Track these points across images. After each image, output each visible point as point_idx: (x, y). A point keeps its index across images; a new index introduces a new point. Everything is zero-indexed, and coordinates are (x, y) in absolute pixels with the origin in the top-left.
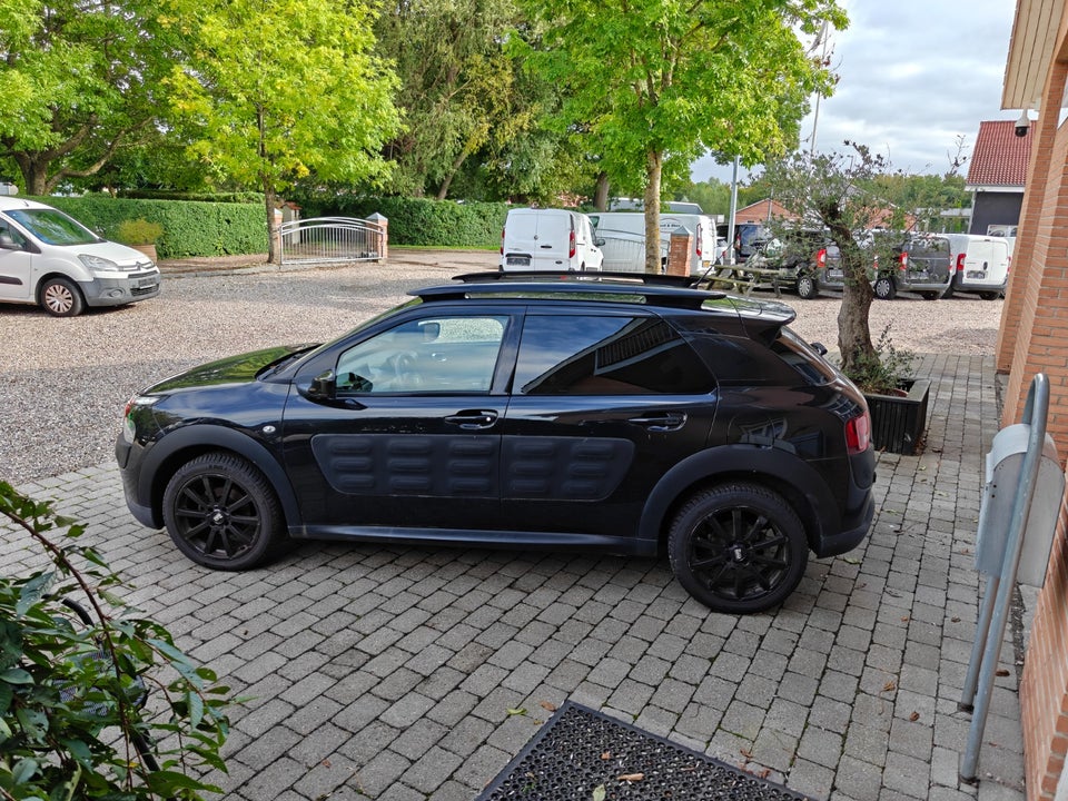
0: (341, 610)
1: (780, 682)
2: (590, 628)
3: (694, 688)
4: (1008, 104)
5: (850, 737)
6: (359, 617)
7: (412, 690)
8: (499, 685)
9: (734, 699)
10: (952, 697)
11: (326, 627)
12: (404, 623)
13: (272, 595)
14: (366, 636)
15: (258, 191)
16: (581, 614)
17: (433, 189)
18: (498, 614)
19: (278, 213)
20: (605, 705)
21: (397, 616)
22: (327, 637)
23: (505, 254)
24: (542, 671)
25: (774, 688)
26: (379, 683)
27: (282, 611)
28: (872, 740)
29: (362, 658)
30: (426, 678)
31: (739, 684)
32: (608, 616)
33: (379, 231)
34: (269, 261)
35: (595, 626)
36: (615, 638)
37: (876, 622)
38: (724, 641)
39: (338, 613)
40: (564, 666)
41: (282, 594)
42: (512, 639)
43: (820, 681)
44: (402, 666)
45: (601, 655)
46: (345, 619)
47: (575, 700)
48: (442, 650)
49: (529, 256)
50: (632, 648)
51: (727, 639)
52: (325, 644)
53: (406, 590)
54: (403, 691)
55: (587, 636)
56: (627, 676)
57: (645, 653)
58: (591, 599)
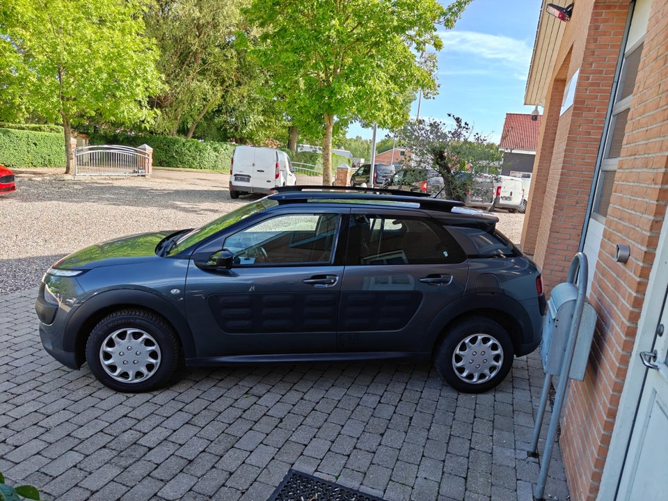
0: (125, 416)
1: (424, 446)
2: (302, 418)
3: (373, 454)
4: (528, 102)
5: (469, 479)
6: (139, 421)
7: (181, 471)
8: (244, 462)
9: (398, 460)
10: (524, 448)
11: (115, 430)
12: (171, 424)
13: (71, 408)
14: (145, 434)
15: (57, 124)
16: (296, 409)
17: (183, 131)
18: (239, 412)
19: (73, 141)
20: (316, 471)
21: (168, 418)
22: (116, 437)
23: (233, 174)
24: (272, 451)
25: (421, 450)
26: (155, 469)
27: (80, 419)
28: (482, 480)
29: (142, 450)
30: (190, 461)
31: (400, 449)
32: (313, 409)
33: (146, 156)
34: (67, 173)
35: (306, 417)
36: (319, 424)
37: (476, 404)
38: (388, 421)
39: (124, 419)
40: (287, 446)
41: (79, 407)
42: (251, 429)
43: (447, 443)
44: (173, 455)
45: (311, 436)
46: (128, 423)
47: (296, 469)
48: (201, 441)
49: (249, 176)
50: (330, 431)
51: (390, 420)
52: (113, 442)
53: (173, 399)
54: (174, 472)
55: (301, 424)
56: (329, 450)
57: (339, 434)
58: (302, 399)
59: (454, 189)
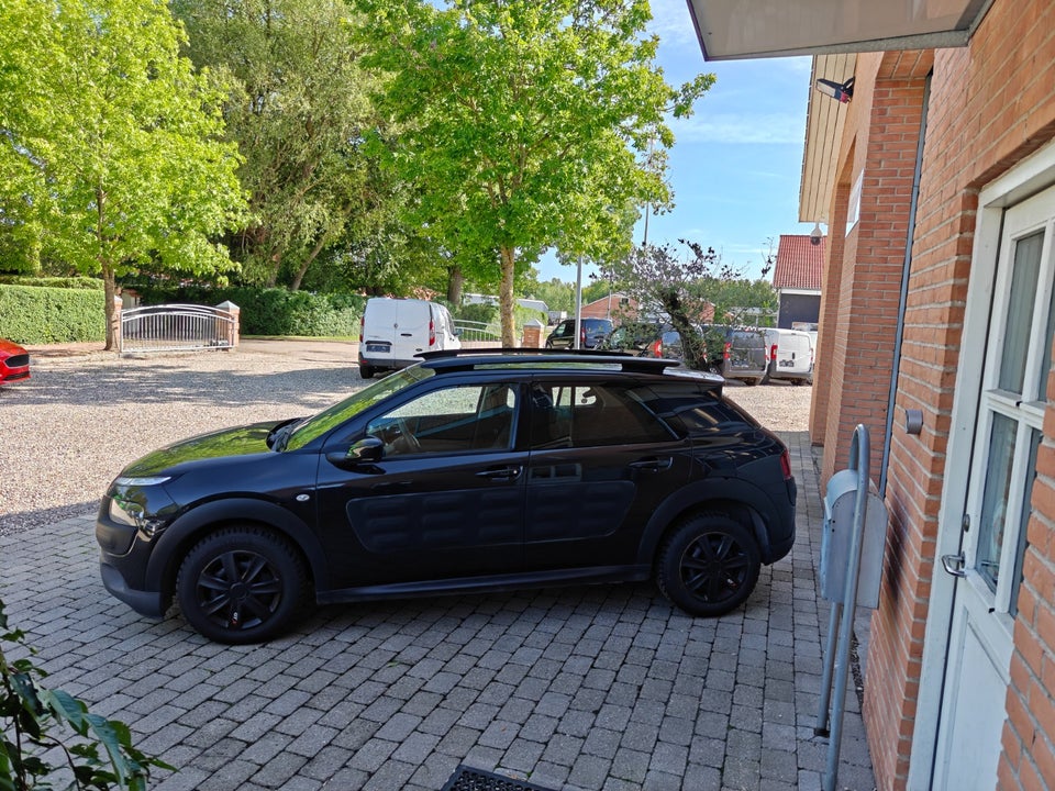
0: (210, 699)
1: (660, 727)
2: (476, 694)
3: (582, 741)
4: (804, 218)
5: (727, 770)
6: (231, 705)
7: (296, 773)
8: (389, 758)
9: (620, 747)
10: (809, 724)
11: (195, 719)
12: (280, 707)
13: (129, 691)
14: (240, 723)
15: (93, 276)
16: (466, 681)
17: (286, 278)
18: (381, 688)
19: (118, 300)
20: (498, 766)
21: (274, 699)
22: (199, 728)
23: (365, 341)
24: (431, 740)
25: (655, 732)
26: (258, 771)
27: (141, 706)
28: (746, 771)
29: (238, 746)
30: (310, 760)
31: (623, 732)
32: (493, 680)
33: (230, 320)
34: (107, 349)
35: (482, 691)
36: (502, 701)
37: (738, 664)
38: (605, 694)
39: (208, 703)
40: (454, 732)
41: (141, 689)
42: (399, 711)
43: (695, 721)
44: (284, 750)
45: (490, 718)
46: (216, 708)
47: (468, 765)
48: (326, 729)
49: (389, 344)
50: (519, 709)
51: (608, 692)
52: (194, 736)
53: (282, 673)
54: (286, 775)
55: (475, 702)
56: (517, 736)
57: (532, 713)
58: (475, 666)
59: (695, 349)
